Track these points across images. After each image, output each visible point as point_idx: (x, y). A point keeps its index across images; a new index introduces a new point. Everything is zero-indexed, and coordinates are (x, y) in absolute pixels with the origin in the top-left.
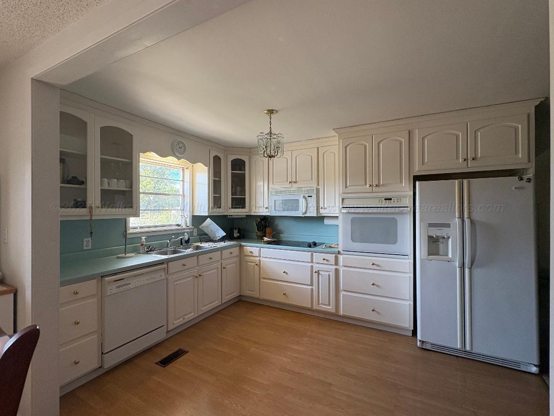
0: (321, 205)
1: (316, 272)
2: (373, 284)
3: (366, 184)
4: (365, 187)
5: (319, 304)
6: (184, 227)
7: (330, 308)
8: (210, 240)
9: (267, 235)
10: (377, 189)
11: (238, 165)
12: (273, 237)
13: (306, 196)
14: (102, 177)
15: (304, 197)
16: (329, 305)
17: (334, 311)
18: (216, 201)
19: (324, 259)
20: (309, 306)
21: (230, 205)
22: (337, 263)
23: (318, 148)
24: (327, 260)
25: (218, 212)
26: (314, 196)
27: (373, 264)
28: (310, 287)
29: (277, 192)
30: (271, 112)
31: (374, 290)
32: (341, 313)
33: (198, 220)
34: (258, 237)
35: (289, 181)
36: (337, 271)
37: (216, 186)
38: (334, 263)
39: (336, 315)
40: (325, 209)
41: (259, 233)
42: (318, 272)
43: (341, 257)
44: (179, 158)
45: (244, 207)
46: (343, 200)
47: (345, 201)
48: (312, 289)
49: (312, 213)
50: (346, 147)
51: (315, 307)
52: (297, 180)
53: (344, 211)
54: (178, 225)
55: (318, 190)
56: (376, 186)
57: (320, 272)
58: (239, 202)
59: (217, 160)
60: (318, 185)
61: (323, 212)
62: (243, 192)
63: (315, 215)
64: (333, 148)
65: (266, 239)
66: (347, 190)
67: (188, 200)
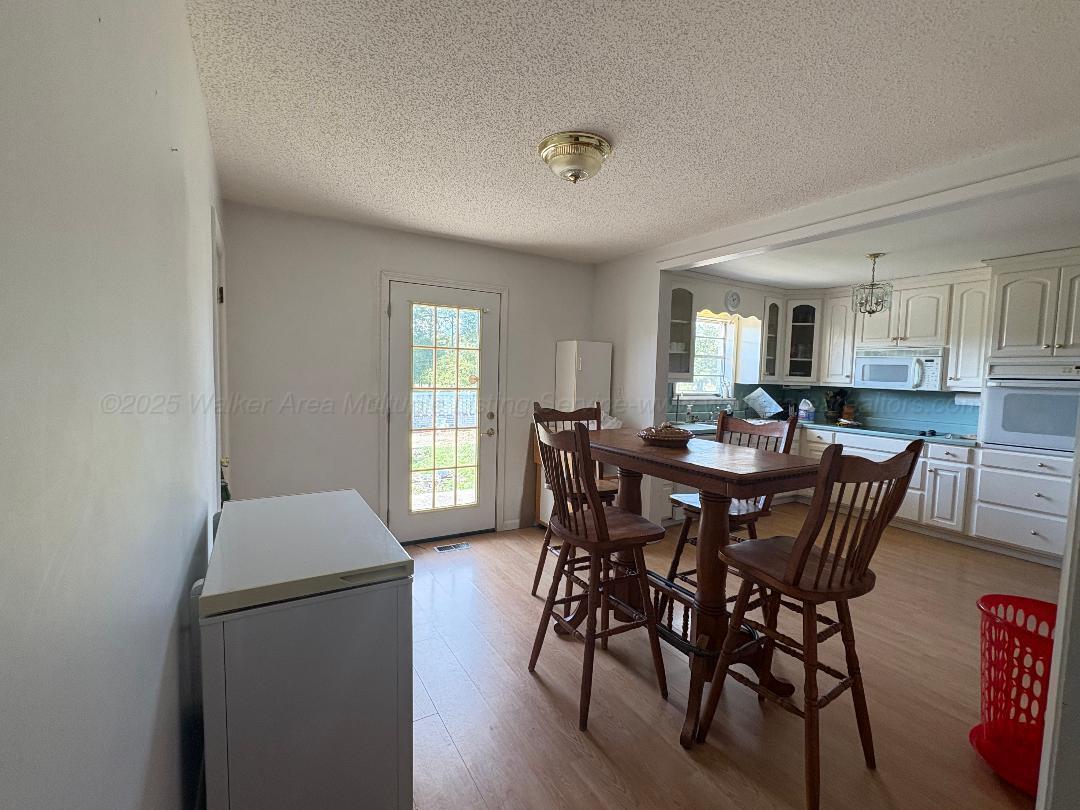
0: (951, 374)
1: (931, 471)
2: (1039, 496)
3: (1039, 343)
4: (1038, 348)
5: (932, 517)
6: (725, 397)
7: (956, 524)
8: (756, 416)
9: (845, 416)
10: (1062, 352)
11: (804, 314)
12: (855, 420)
13: (923, 359)
14: (671, 341)
15: (918, 361)
16: (951, 519)
17: (959, 528)
18: (770, 366)
19: (948, 454)
20: (916, 519)
21: (787, 371)
22: (971, 459)
23: (952, 287)
24: (954, 456)
25: (772, 380)
26: (938, 361)
27: (1042, 466)
28: (919, 493)
29: (867, 353)
30: (876, 256)
31: (1042, 505)
32: (974, 533)
33: (742, 390)
34: (827, 417)
35: (891, 336)
36: (971, 474)
37: (771, 344)
38: (966, 460)
39: (964, 535)
40: (958, 380)
41: (831, 413)
42: (935, 472)
43: (980, 453)
44: (731, 313)
45: (808, 374)
46: (991, 367)
47: (996, 369)
48: (922, 497)
49: (932, 384)
50: (1005, 288)
51: (925, 520)
52: (908, 336)
53: (993, 384)
54: (716, 395)
55: (946, 352)
56: (1060, 346)
57: (940, 472)
58: (801, 367)
59: (774, 308)
60: (948, 343)
61: (952, 385)
62: (809, 352)
63: (937, 389)
64: (980, 287)
65: (843, 421)
66: (1000, 353)
67: (731, 363)
